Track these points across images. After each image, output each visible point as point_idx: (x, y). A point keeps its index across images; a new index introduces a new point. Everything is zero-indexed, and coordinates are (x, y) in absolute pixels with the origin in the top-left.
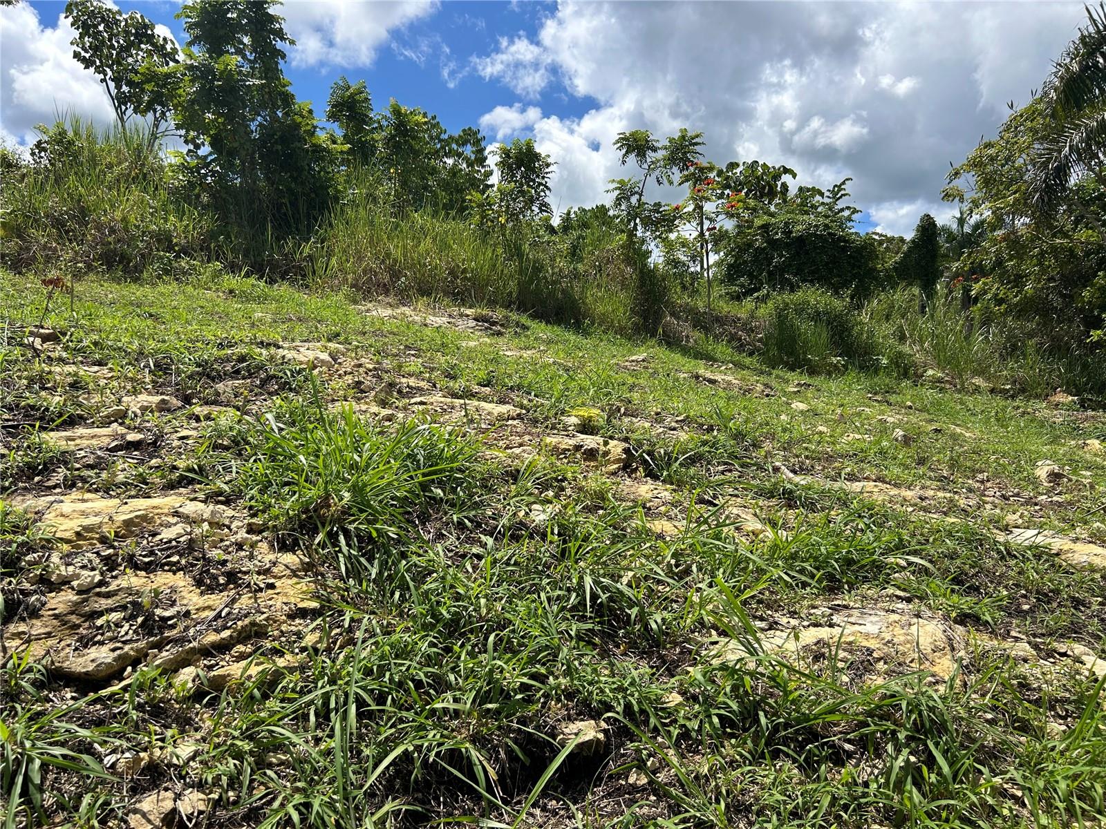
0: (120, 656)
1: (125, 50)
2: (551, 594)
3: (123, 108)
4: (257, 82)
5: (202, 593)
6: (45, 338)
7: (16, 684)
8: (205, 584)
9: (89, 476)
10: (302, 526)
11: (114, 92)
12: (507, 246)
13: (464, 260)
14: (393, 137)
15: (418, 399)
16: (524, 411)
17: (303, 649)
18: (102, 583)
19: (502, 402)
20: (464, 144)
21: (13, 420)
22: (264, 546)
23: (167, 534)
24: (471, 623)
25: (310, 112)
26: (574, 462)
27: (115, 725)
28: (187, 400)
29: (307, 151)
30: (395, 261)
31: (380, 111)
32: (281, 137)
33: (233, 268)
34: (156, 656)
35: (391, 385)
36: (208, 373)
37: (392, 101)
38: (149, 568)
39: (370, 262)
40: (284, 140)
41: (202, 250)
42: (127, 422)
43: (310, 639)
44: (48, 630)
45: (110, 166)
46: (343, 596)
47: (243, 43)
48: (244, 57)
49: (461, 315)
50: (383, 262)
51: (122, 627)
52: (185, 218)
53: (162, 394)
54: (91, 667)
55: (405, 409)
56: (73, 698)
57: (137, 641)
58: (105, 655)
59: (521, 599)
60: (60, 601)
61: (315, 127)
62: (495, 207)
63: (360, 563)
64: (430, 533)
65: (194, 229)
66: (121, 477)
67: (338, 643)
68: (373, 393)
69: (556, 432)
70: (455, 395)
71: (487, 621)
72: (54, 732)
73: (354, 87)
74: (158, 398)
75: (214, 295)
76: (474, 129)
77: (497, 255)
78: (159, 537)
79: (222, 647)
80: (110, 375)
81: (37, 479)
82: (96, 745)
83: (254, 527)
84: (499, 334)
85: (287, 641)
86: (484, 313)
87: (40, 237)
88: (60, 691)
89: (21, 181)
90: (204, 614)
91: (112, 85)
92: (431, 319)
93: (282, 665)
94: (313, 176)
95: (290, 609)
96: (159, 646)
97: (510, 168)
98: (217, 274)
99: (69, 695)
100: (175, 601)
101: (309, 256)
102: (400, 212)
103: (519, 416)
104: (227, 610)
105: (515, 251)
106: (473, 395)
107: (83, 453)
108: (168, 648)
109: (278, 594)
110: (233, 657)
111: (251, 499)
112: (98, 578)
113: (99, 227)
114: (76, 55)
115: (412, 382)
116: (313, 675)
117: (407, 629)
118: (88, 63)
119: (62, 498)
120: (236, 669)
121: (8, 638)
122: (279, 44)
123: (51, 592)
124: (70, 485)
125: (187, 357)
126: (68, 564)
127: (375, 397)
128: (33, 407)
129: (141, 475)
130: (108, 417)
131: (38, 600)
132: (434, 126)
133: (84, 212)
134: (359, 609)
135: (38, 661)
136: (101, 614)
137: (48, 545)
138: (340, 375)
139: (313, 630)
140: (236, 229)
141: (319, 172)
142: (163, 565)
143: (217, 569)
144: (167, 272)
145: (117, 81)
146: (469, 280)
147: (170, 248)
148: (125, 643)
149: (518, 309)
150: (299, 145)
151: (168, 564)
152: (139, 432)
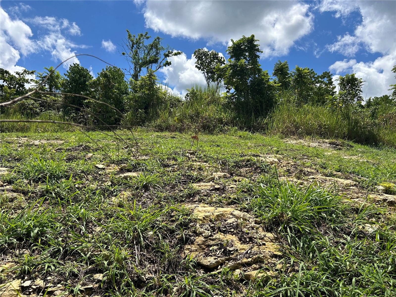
0: (217, 261)
1: (210, 63)
2: (379, 264)
3: (209, 80)
4: (250, 67)
5: (241, 244)
6: (191, 154)
7: (188, 265)
8: (242, 240)
9: (206, 199)
10: (273, 223)
11: (206, 76)
12: (343, 115)
13: (324, 121)
14: (296, 79)
15: (312, 177)
16: (357, 183)
17: (277, 270)
18: (211, 236)
19: (347, 178)
20: (324, 77)
21: (184, 179)
22: (261, 229)
23: (230, 221)
24: (343, 271)
25: (267, 74)
26: (384, 207)
27: (216, 285)
28: (232, 174)
29: (266, 87)
30: (297, 123)
31: (292, 70)
32: (257, 84)
33: (241, 129)
34: (228, 264)
35: (301, 171)
36: (238, 165)
37: (296, 66)
38: (225, 232)
39: (287, 124)
40: (258, 85)
41: (231, 123)
42: (215, 181)
43: (279, 267)
44: (196, 249)
45: (206, 99)
46: (290, 252)
47: (246, 55)
48: (246, 59)
49: (324, 142)
50: (293, 124)
51: (217, 251)
52: (227, 113)
53: (224, 172)
54: (209, 264)
55: (307, 180)
56: (203, 273)
57: (222, 257)
58: (212, 260)
59: (365, 265)
60: (200, 240)
61: (269, 79)
62: (338, 100)
63: (296, 240)
64: (321, 231)
65: (229, 116)
66: (214, 200)
67: (289, 270)
68: (294, 174)
69: (373, 192)
70: (327, 176)
71: (350, 272)
72: (199, 284)
73: (283, 63)
74: (223, 174)
75: (235, 138)
76: (328, 72)
77: (338, 119)
78: (227, 222)
79: (249, 264)
80: (209, 166)
81: (191, 198)
82: (211, 291)
83: (257, 222)
84: (340, 149)
85: (270, 266)
86: (333, 141)
87: (186, 122)
88: (199, 270)
89: (182, 106)
90: (243, 251)
91: (206, 74)
92: (311, 144)
93: (269, 275)
94: (268, 96)
95: (271, 254)
96: (229, 260)
97: (344, 85)
98: (236, 131)
99: (202, 272)
100: (233, 245)
101: (266, 123)
102: (299, 105)
103: (355, 185)
104: (250, 251)
105: (346, 116)
106: (334, 176)
107: (203, 191)
108: (231, 261)
109: (266, 247)
110: (252, 268)
111: (256, 211)
112: (210, 234)
113: (202, 118)
114: (196, 66)
115: (309, 170)
116: (281, 281)
117: (316, 270)
118: (199, 68)
119: (198, 205)
120: (254, 273)
121: (185, 250)
122: (258, 53)
123: (197, 236)
124: (200, 201)
125: (231, 160)
126: (201, 228)
127: (295, 175)
128: (189, 176)
129: (220, 199)
130: (209, 179)
131: (193, 238)
132: (312, 73)
133: (198, 113)
134: (296, 257)
135: (194, 259)
136: (211, 246)
137: (195, 220)
138: (281, 167)
139: (280, 263)
140: (242, 116)
141: (270, 94)
142: (229, 232)
143: (246, 235)
144: (221, 131)
145: (207, 73)
146: (327, 128)
147: (222, 123)
148: (218, 257)
149: (348, 139)
150: (263, 86)
151: (230, 231)
152: (218, 185)
